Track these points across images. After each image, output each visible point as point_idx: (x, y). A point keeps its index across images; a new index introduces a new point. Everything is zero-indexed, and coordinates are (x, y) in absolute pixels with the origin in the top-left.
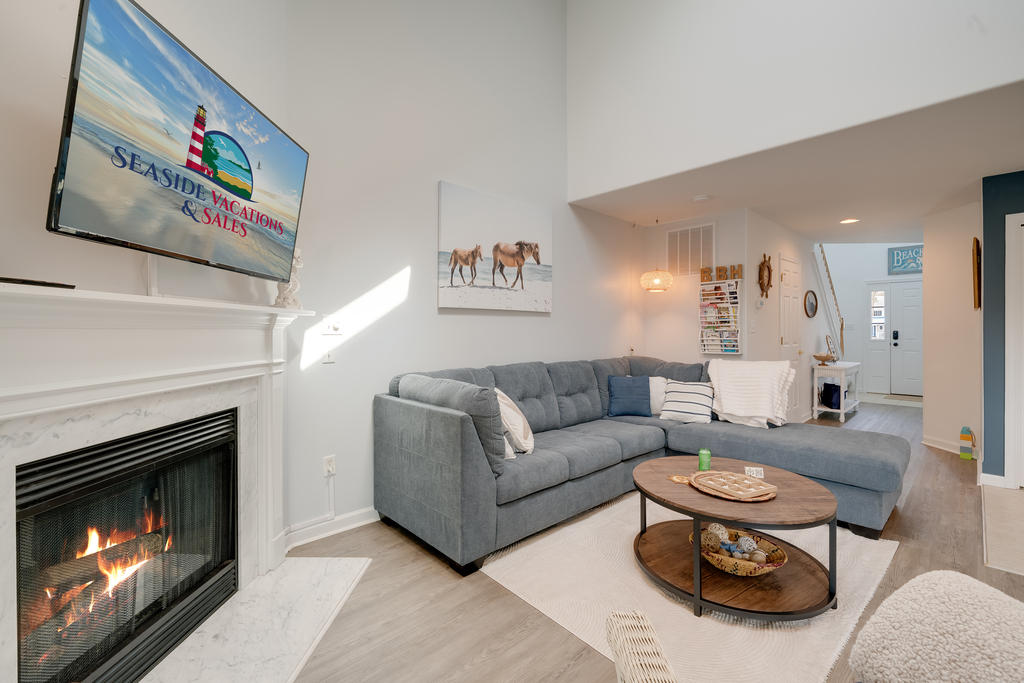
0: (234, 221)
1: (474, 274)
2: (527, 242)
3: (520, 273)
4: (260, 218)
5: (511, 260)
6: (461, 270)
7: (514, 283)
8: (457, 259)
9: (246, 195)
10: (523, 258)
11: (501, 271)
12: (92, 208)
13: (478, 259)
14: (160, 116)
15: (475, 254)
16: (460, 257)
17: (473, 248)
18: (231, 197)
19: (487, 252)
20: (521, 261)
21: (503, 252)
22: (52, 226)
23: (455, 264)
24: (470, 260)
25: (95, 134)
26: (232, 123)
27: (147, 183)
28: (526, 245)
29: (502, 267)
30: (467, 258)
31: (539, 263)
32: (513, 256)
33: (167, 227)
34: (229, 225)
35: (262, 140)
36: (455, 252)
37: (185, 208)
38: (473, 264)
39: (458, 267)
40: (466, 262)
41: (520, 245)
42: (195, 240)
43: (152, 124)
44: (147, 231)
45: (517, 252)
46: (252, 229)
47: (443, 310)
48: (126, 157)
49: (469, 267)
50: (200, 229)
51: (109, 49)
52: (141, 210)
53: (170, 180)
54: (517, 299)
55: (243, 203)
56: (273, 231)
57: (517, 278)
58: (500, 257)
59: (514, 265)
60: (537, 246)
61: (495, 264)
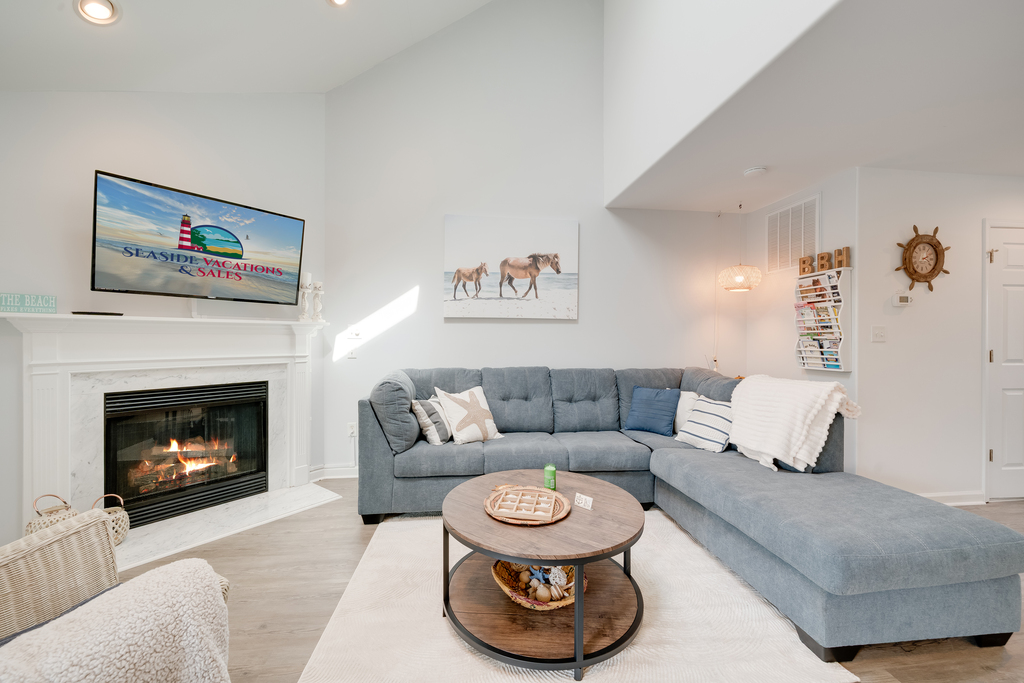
0: (228, 273)
1: (478, 287)
2: (543, 253)
3: (533, 284)
4: (254, 268)
5: (522, 272)
6: (464, 286)
7: (526, 293)
8: (460, 277)
9: (239, 257)
10: (538, 269)
11: (510, 283)
13: (483, 275)
14: (154, 227)
15: (479, 271)
16: (464, 275)
17: (477, 266)
18: (221, 259)
19: (494, 268)
20: (534, 272)
21: (512, 266)
22: (93, 289)
23: (459, 280)
24: (475, 276)
25: (111, 245)
26: (212, 218)
28: (542, 257)
29: (511, 280)
30: (471, 275)
31: (558, 272)
32: (525, 268)
33: (169, 281)
34: (223, 275)
35: (247, 222)
36: (459, 271)
37: (182, 270)
38: (477, 279)
39: (461, 283)
40: (470, 278)
41: (535, 258)
42: (193, 285)
43: (150, 232)
45: (530, 265)
46: (247, 275)
47: (448, 320)
48: (132, 251)
49: (473, 283)
50: (197, 279)
51: (113, 204)
52: (147, 274)
53: (167, 257)
54: (530, 308)
55: (235, 261)
56: (270, 274)
57: (530, 288)
58: (508, 271)
59: (526, 277)
60: (556, 256)
61: (503, 277)
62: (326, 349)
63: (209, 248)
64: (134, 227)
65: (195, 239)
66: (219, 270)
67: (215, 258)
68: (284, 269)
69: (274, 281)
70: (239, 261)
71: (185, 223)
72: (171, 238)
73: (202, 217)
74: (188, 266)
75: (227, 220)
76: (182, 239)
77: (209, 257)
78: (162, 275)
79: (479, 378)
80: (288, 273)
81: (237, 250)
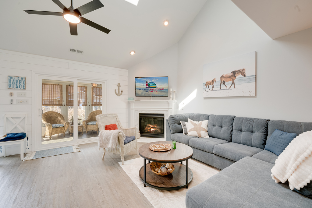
1: (213, 87)
2: (237, 70)
3: (233, 83)
4: (159, 89)
5: (229, 79)
6: (208, 87)
7: (230, 87)
8: (207, 84)
9: (156, 87)
10: (235, 77)
11: (224, 84)
12: (138, 94)
13: (214, 82)
14: (142, 85)
15: (213, 81)
16: (208, 83)
17: (213, 79)
19: (218, 79)
20: (234, 78)
21: (225, 77)
23: (207, 86)
24: (212, 83)
25: (137, 89)
26: (151, 81)
27: (142, 90)
28: (237, 71)
29: (224, 82)
30: (211, 83)
31: (245, 76)
32: (230, 77)
33: (145, 94)
35: (157, 80)
36: (207, 82)
37: (147, 91)
38: (213, 84)
39: (208, 86)
40: (210, 84)
41: (234, 73)
42: (149, 94)
43: (142, 86)
44: (143, 95)
45: (232, 76)
48: (140, 89)
49: (211, 85)
50: (149, 93)
51: (137, 82)
52: (142, 93)
53: (145, 89)
54: (232, 92)
55: (155, 88)
57: (232, 85)
58: (223, 79)
59: (230, 80)
60: (244, 70)
61: (221, 82)
62: (177, 107)
63: (151, 87)
64: (140, 85)
65: (148, 85)
66: (152, 91)
67: (152, 88)
68: (164, 88)
69: (163, 91)
71: (147, 83)
72: (144, 86)
73: (149, 81)
74: (148, 91)
75: (153, 80)
76: (146, 86)
77: (151, 88)
78: (144, 93)
79: (207, 118)
80: (165, 89)
81: (155, 86)
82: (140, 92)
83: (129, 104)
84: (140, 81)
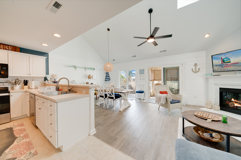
4: (233, 64)
9: (230, 62)
12: (215, 70)
14: (218, 61)
18: (227, 64)
22: (213, 72)
25: (214, 65)
26: (225, 56)
27: (218, 67)
34: (228, 66)
37: (222, 67)
42: (224, 69)
44: (219, 70)
46: (232, 65)
48: (216, 66)
50: (224, 68)
51: (214, 60)
52: (218, 69)
53: (220, 65)
55: (229, 63)
56: (236, 64)
63: (225, 62)
64: (216, 62)
65: (223, 61)
66: (227, 66)
67: (226, 64)
68: (239, 62)
69: (237, 65)
70: (230, 63)
71: (222, 59)
72: (220, 62)
73: (224, 57)
74: (223, 66)
75: (227, 56)
76: (222, 62)
78: (220, 69)
81: (229, 61)
82: (216, 68)
83: (207, 79)
84: (217, 59)
